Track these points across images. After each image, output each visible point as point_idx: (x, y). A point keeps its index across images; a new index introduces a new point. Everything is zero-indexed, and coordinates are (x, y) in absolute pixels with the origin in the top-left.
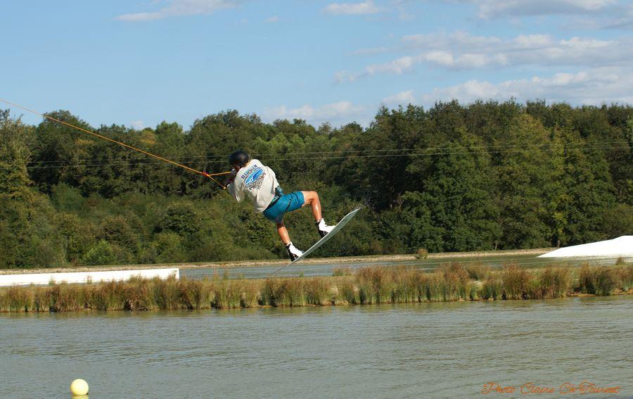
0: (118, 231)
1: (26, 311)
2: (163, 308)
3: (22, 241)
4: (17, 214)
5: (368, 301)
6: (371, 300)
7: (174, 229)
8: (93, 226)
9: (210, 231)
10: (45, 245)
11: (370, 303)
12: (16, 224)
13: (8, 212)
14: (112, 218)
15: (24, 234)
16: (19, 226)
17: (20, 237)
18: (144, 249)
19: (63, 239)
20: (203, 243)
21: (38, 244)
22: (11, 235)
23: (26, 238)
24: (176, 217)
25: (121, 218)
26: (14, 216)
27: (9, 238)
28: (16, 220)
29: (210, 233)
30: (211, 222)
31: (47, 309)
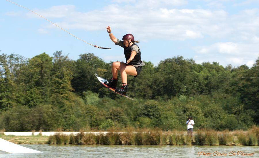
0: (117, 115)
1: (65, 144)
3: (66, 118)
4: (63, 103)
5: (254, 144)
6: (255, 143)
7: (148, 115)
8: (105, 112)
9: (167, 117)
10: (78, 120)
11: (255, 145)
13: (58, 103)
14: (114, 108)
15: (67, 114)
16: (64, 110)
17: (65, 116)
18: (132, 125)
19: (88, 119)
20: (163, 123)
21: (74, 120)
22: (60, 114)
23: (68, 116)
24: (149, 109)
25: (119, 108)
26: (62, 105)
27: (59, 116)
28: (62, 107)
29: (167, 118)
30: (168, 112)
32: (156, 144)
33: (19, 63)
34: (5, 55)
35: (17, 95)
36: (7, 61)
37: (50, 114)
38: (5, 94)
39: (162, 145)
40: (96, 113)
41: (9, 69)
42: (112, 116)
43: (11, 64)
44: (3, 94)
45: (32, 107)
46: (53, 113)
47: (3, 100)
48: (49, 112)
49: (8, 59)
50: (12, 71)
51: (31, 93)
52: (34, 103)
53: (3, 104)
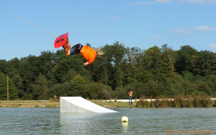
0: (203, 87)
1: (147, 107)
2: (195, 106)
3: (167, 89)
4: (166, 80)
8: (195, 85)
12: (165, 83)
13: (162, 79)
14: (201, 82)
15: (168, 87)
16: (167, 84)
17: (167, 88)
19: (183, 90)
21: (173, 91)
22: (163, 87)
23: (169, 88)
25: (205, 83)
26: (165, 81)
27: (163, 88)
28: (165, 82)
31: (154, 106)
32: (205, 106)
33: (138, 53)
34: (129, 48)
35: (137, 75)
36: (130, 52)
37: (157, 87)
38: (129, 74)
39: (210, 107)
40: (189, 86)
41: (132, 57)
42: (200, 88)
43: (133, 54)
44: (128, 74)
45: (145, 82)
46: (159, 87)
47: (128, 78)
48: (156, 86)
49: (131, 51)
50: (134, 58)
51: (144, 73)
52: (146, 80)
53: (128, 81)
